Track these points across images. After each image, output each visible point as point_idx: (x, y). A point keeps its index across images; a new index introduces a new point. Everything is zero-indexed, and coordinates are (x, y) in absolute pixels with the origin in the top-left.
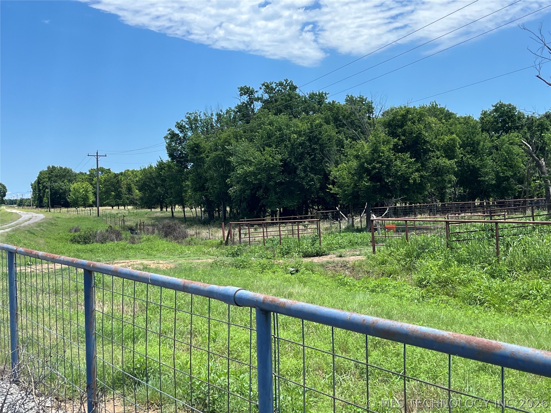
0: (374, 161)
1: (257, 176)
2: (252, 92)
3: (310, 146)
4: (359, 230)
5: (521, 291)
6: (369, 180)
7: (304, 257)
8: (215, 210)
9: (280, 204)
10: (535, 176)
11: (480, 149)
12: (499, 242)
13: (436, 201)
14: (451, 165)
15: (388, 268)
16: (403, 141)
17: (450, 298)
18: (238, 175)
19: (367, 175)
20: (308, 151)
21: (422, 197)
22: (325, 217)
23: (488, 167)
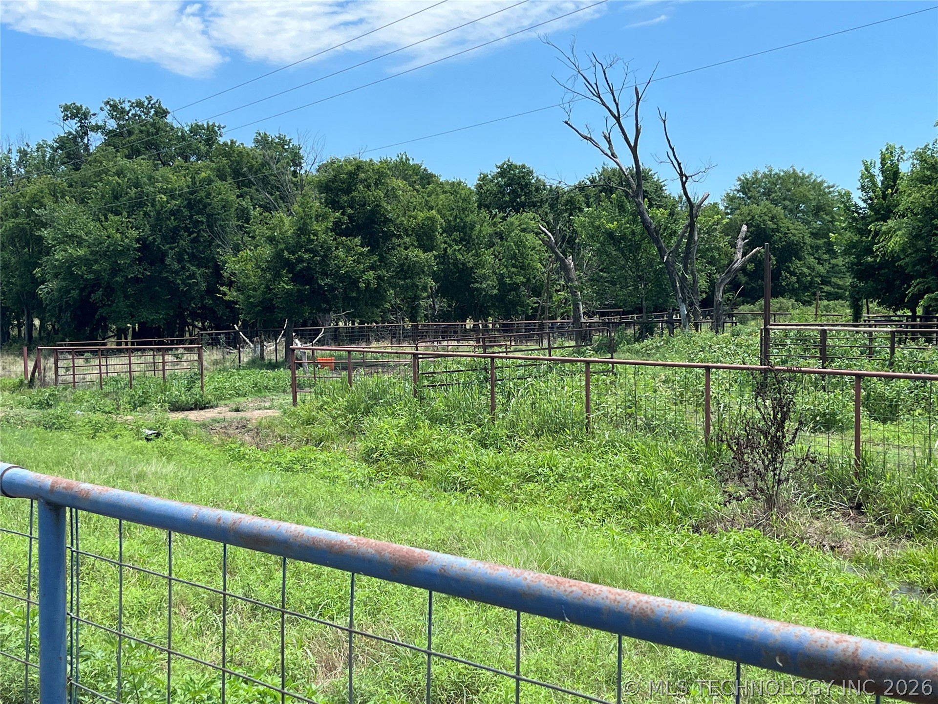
0: (301, 247)
1: (93, 265)
2: (85, 116)
3: (191, 217)
4: (273, 366)
5: (527, 469)
6: (292, 280)
7: (172, 410)
8: (12, 324)
9: (133, 316)
10: (559, 284)
11: (474, 237)
12: (496, 390)
13: (403, 319)
14: (427, 261)
15: (317, 430)
16: (350, 217)
17: (413, 481)
18: (57, 263)
19: (288, 272)
20: (186, 226)
21: (380, 312)
22: (214, 343)
23: (487, 266)
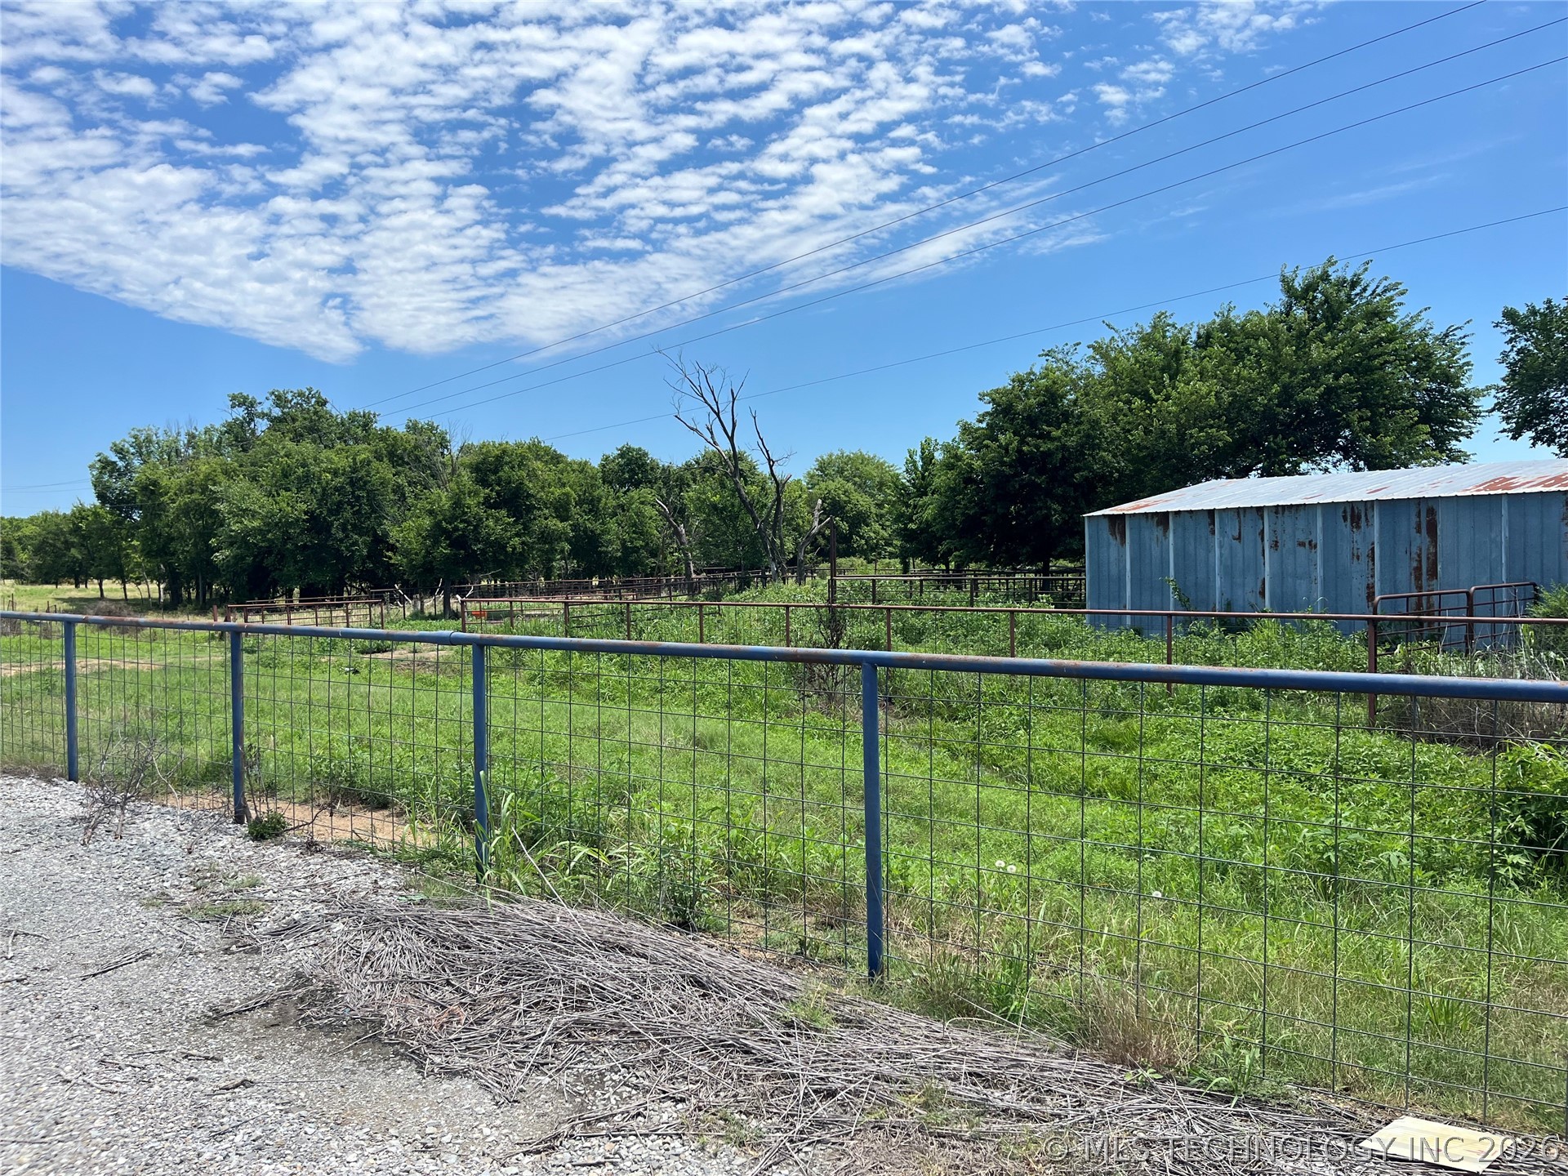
0: (456, 519)
1: (266, 535)
2: (252, 404)
3: (353, 493)
4: (432, 618)
5: (657, 684)
6: (449, 546)
10: (673, 547)
11: (600, 508)
14: (563, 529)
16: (498, 493)
18: (232, 533)
19: (446, 539)
20: (349, 500)
21: (520, 572)
23: (612, 533)
